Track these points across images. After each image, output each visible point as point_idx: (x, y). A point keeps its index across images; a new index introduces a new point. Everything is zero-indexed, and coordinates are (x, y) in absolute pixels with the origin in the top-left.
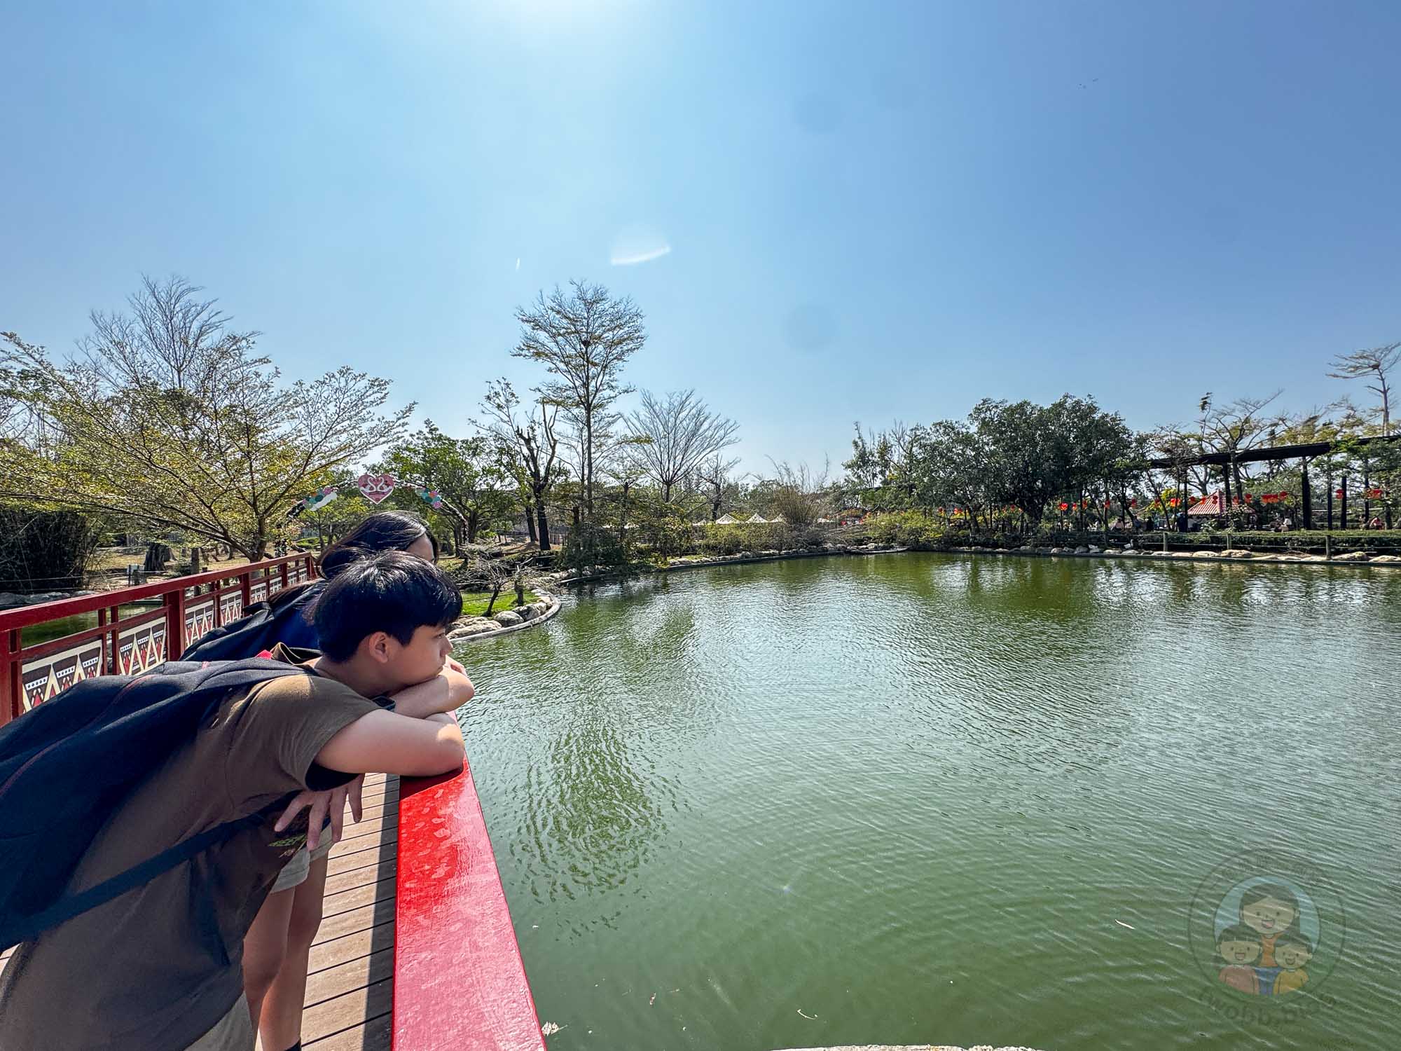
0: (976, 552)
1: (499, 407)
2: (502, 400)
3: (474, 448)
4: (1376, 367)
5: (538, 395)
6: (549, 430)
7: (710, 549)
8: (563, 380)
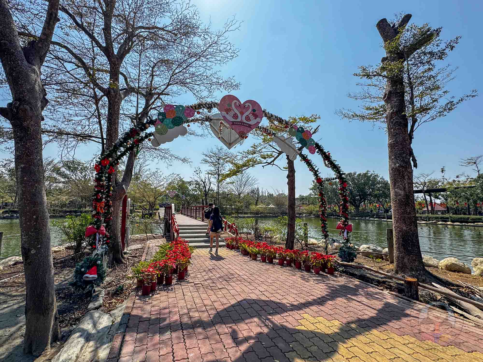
0: (336, 218)
1: (197, 174)
2: (198, 172)
3: (190, 183)
4: (475, 163)
5: (206, 172)
6: (209, 180)
7: (251, 213)
8: (213, 169)
